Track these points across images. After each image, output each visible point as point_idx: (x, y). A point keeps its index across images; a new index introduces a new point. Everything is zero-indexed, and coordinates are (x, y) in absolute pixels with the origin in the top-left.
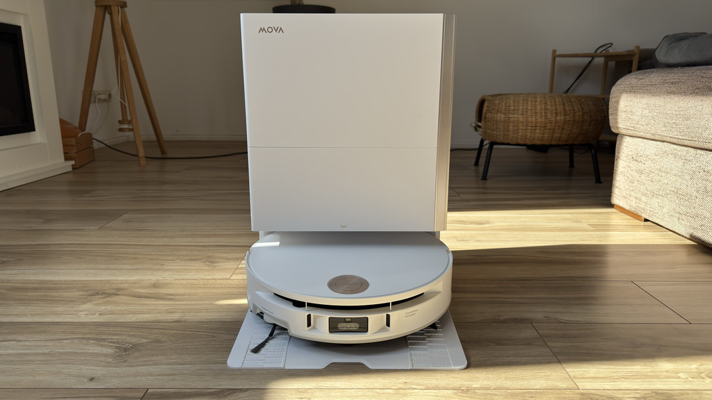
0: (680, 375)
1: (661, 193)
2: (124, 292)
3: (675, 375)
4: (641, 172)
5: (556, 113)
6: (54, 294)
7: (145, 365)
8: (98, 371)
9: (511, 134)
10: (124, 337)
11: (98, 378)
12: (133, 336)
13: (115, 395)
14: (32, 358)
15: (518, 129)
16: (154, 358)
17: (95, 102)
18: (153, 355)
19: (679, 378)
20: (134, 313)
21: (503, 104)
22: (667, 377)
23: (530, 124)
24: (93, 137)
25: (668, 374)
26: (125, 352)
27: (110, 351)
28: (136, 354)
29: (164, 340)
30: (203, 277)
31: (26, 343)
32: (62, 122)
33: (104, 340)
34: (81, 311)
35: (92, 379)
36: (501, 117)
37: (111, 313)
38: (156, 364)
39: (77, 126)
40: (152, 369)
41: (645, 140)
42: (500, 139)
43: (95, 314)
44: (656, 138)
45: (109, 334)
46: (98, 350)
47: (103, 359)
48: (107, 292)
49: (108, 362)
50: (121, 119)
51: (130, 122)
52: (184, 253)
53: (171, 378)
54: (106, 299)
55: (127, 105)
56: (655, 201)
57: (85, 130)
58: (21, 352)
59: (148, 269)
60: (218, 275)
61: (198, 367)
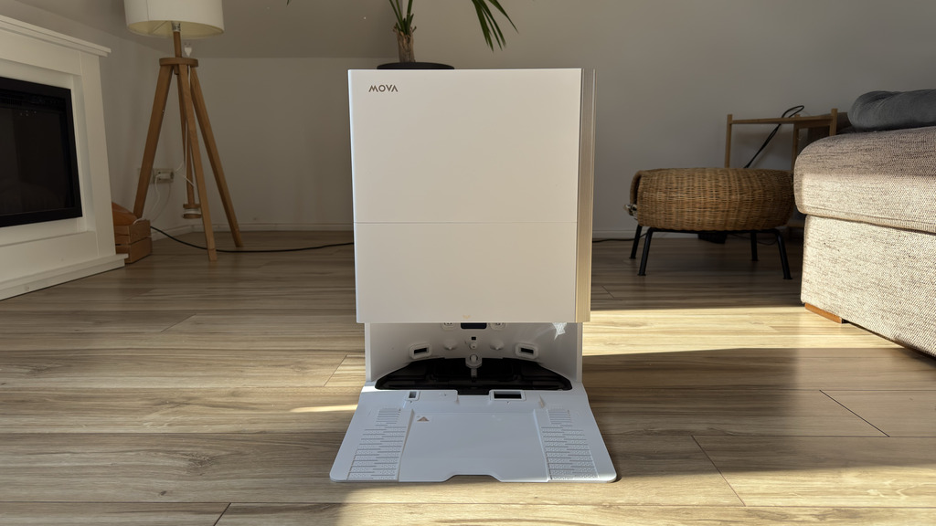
0: (871, 491)
1: (860, 286)
2: (197, 401)
3: (863, 491)
4: (835, 261)
5: (730, 191)
6: (113, 403)
7: (226, 478)
8: (170, 485)
9: (674, 217)
10: (199, 449)
11: (171, 492)
12: (211, 448)
13: (190, 509)
14: (92, 471)
15: (682, 212)
16: (236, 471)
17: (154, 182)
18: (234, 468)
19: (868, 494)
20: (210, 424)
21: (664, 180)
22: (854, 494)
23: (698, 205)
24: (152, 225)
25: (855, 490)
26: (200, 465)
27: (183, 464)
28: (214, 467)
29: (247, 452)
30: (291, 384)
31: (83, 455)
32: (114, 206)
33: (175, 452)
34: (146, 422)
35: (164, 493)
36: (660, 196)
37: (182, 423)
38: (239, 478)
39: (132, 211)
40: (234, 482)
41: (838, 221)
42: (661, 225)
43: (162, 425)
44: (851, 217)
45: (182, 446)
46: (169, 462)
47: (175, 472)
48: (177, 401)
49: (183, 476)
50: (186, 202)
51: (197, 207)
52: (268, 358)
53: (256, 492)
54: (175, 409)
55: (194, 185)
56: (854, 297)
57: (141, 217)
58: (77, 464)
59: (225, 376)
60: (309, 383)
61: (288, 480)
